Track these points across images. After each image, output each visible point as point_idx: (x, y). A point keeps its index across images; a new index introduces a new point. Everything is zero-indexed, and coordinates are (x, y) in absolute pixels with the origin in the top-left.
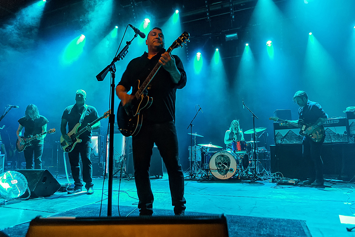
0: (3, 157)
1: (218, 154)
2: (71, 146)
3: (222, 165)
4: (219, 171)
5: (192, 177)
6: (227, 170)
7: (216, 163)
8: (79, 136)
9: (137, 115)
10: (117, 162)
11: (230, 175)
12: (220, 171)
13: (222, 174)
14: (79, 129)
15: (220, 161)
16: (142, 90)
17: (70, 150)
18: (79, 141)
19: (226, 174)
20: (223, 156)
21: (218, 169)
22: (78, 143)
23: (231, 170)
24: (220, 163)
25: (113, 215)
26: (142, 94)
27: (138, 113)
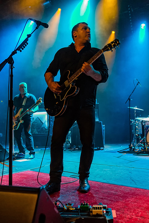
2: (17, 125)
8: (21, 118)
9: (64, 100)
14: (22, 112)
17: (16, 128)
18: (22, 122)
22: (21, 123)
25: (14, 184)
26: (71, 83)
27: (65, 99)
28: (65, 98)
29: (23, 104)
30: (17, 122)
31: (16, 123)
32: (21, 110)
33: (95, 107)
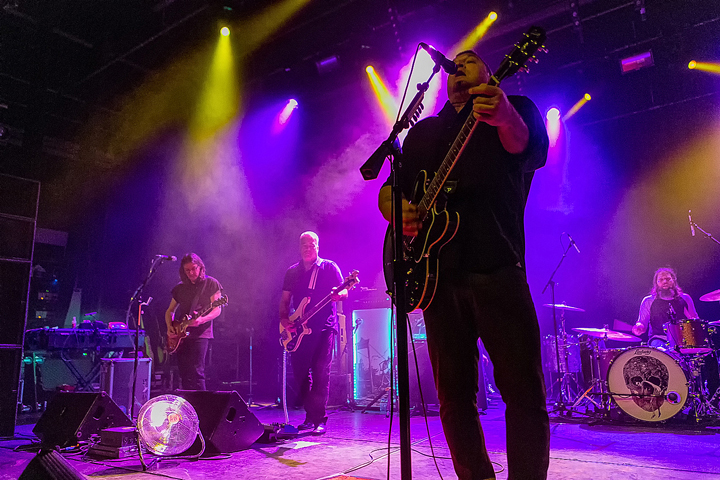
0: (148, 362)
1: (632, 354)
2: (294, 341)
3: (646, 385)
4: (636, 401)
5: (561, 414)
6: (660, 399)
7: (627, 379)
8: (306, 322)
9: (424, 259)
10: (378, 374)
11: (668, 410)
12: (640, 399)
13: (647, 406)
14: (308, 308)
15: (637, 374)
16: (431, 196)
19: (658, 406)
20: (644, 360)
21: (633, 394)
22: (305, 336)
23: (674, 398)
24: (640, 380)
26: (432, 206)
27: (427, 256)
28: (426, 252)
29: (310, 287)
30: (294, 330)
31: (292, 334)
32: (306, 301)
33: (523, 269)
